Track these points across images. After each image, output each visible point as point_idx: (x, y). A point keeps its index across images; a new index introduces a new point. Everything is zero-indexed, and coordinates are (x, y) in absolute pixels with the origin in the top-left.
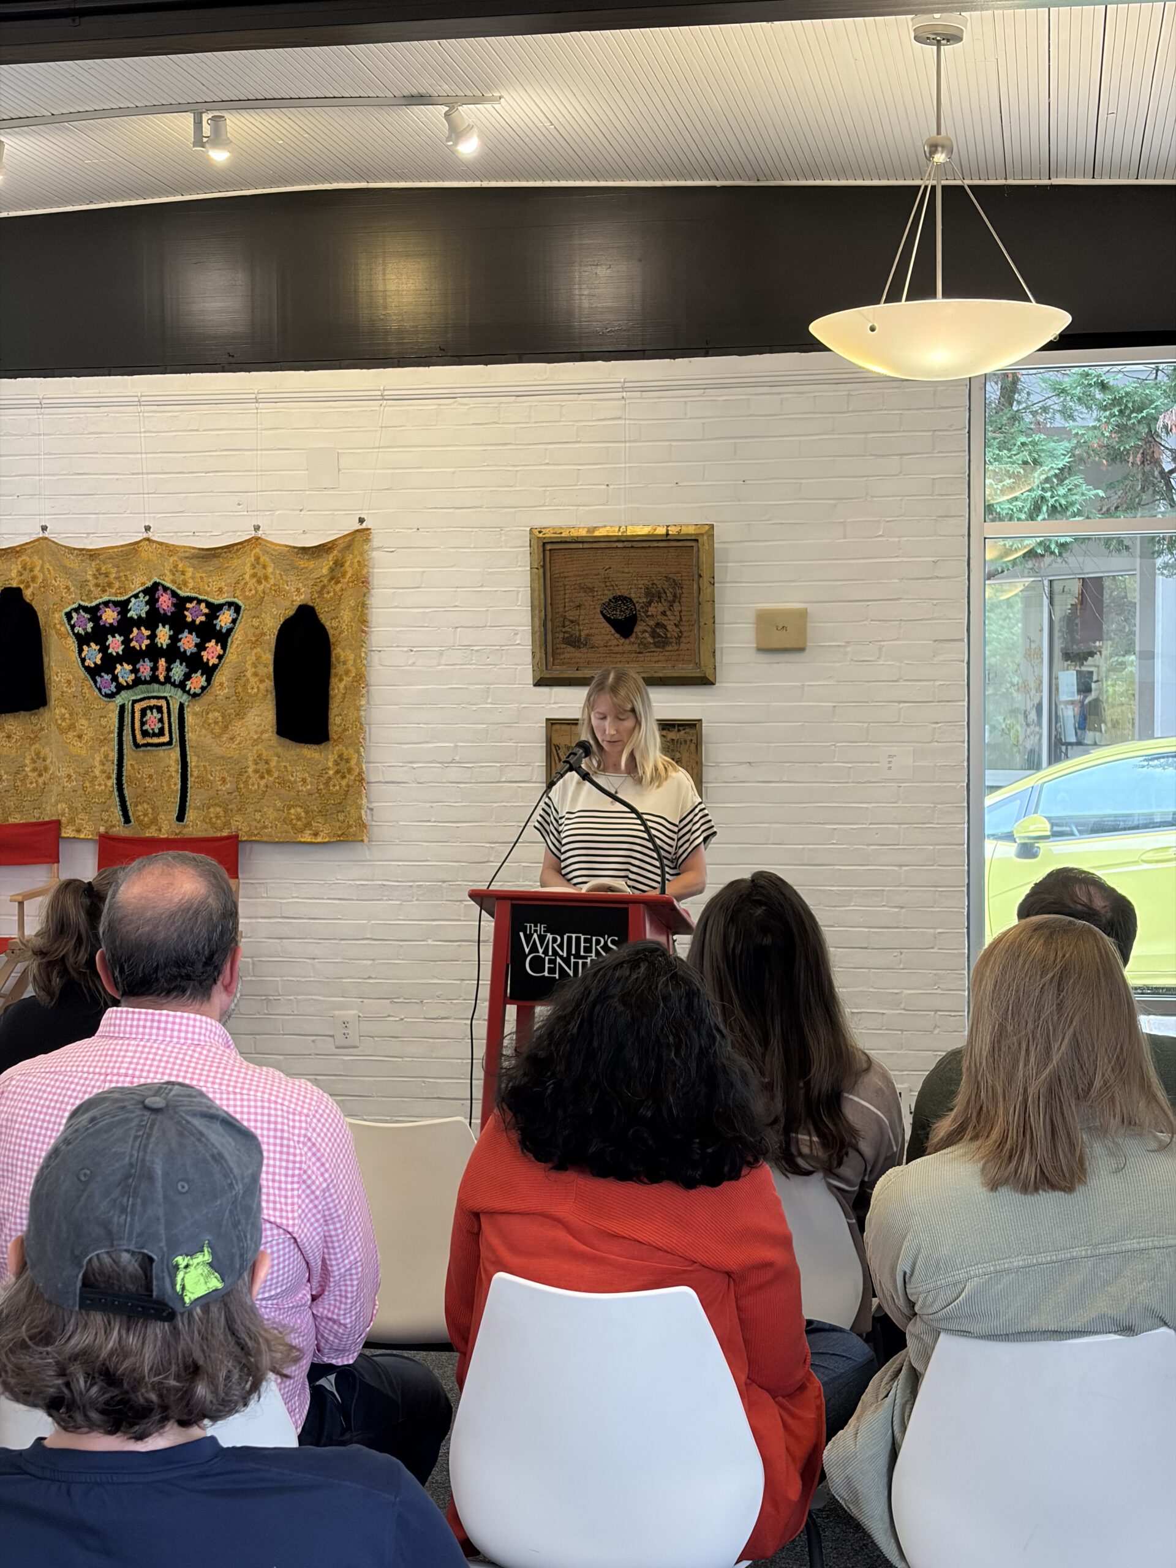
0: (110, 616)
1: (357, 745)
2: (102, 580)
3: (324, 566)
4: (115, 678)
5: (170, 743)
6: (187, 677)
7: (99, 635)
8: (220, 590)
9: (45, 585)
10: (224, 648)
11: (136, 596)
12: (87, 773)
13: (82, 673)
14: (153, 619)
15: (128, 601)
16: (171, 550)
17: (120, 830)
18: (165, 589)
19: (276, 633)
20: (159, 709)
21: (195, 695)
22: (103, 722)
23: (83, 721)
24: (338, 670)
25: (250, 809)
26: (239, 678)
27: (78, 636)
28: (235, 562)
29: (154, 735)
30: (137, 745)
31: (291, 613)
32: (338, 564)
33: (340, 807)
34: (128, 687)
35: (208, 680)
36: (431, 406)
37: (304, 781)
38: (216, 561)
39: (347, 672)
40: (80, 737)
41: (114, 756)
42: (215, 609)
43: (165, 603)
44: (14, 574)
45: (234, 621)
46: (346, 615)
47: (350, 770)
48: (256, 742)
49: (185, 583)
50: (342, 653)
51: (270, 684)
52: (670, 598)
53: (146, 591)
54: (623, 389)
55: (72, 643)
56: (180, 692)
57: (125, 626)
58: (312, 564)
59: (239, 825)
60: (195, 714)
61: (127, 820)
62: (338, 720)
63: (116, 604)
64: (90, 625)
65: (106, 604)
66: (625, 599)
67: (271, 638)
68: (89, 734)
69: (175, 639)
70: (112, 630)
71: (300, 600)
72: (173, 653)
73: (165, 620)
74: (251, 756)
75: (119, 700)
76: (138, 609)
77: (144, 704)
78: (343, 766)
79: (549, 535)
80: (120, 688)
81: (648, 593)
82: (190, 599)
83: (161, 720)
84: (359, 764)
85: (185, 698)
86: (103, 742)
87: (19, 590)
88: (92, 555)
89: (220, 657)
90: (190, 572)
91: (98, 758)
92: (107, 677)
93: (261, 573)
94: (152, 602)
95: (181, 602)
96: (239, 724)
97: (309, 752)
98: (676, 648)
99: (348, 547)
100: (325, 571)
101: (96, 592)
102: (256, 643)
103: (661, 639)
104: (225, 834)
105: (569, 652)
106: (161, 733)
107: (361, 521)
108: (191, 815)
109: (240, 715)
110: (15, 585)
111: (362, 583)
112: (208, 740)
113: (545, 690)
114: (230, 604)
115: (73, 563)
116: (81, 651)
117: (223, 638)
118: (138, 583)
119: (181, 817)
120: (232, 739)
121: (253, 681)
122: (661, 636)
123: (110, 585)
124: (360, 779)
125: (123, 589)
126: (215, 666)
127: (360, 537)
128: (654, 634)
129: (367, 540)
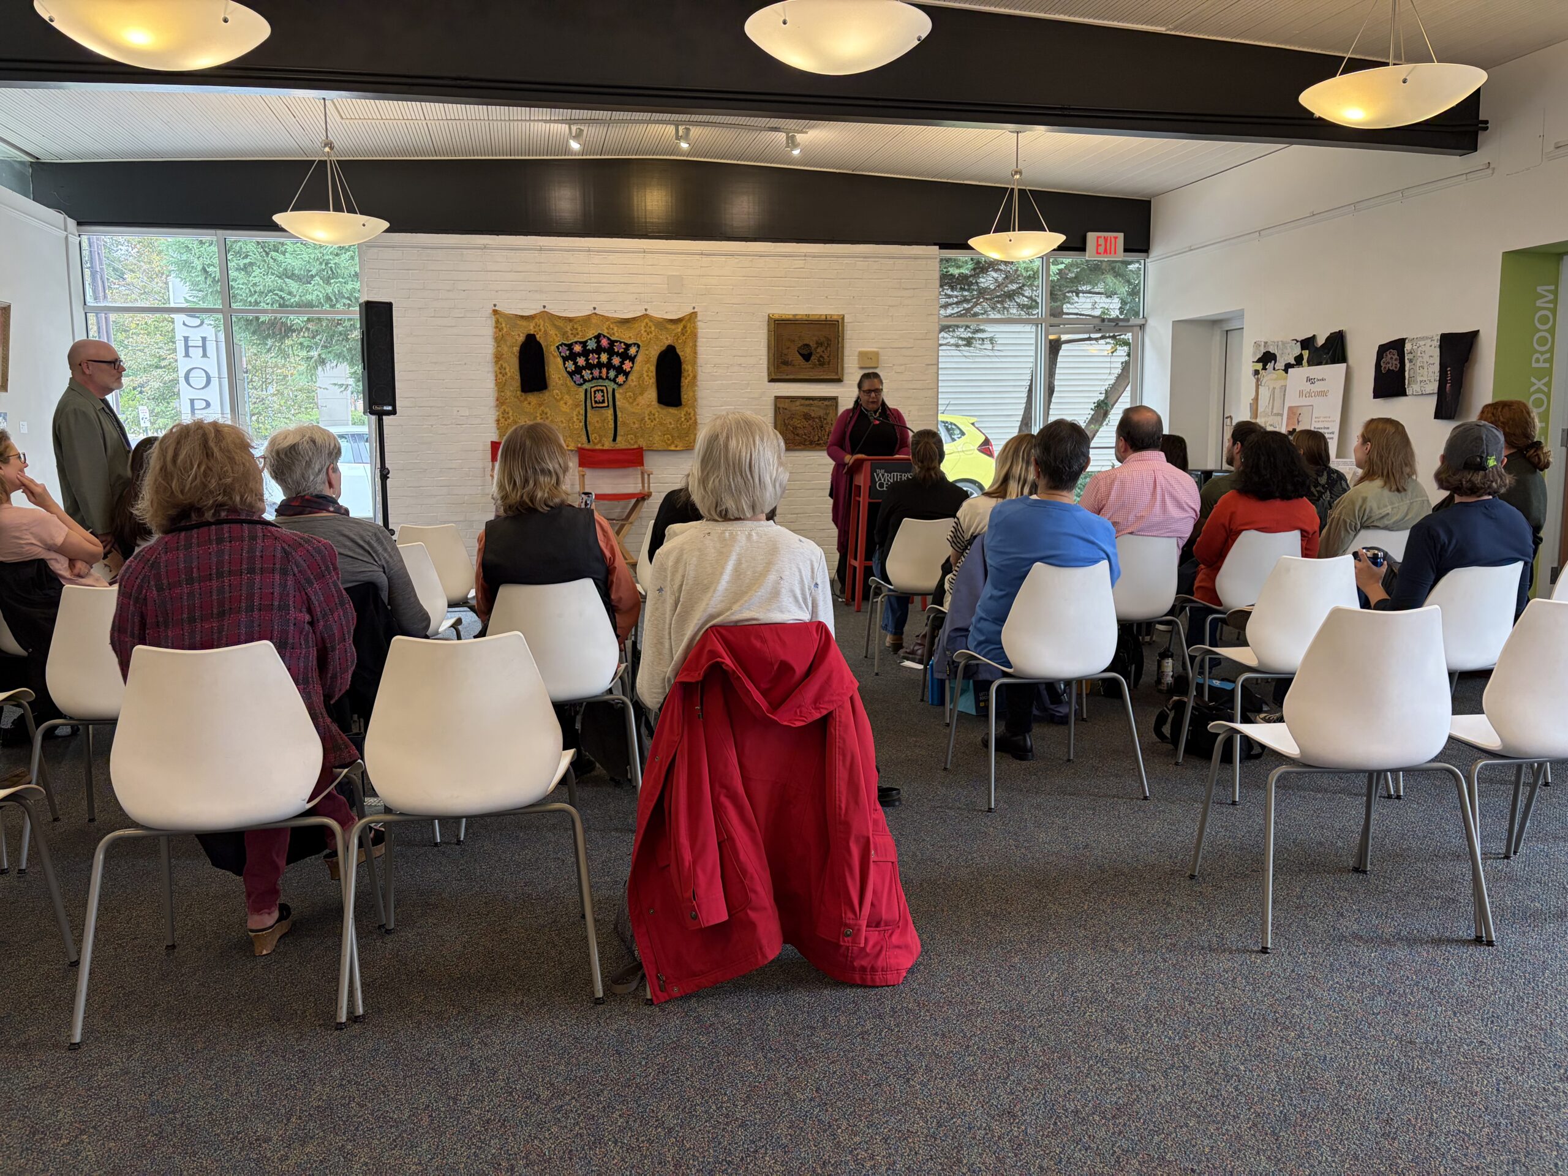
0: (578, 348)
1: (694, 407)
2: (574, 332)
3: (680, 327)
4: (582, 377)
5: (608, 406)
6: (616, 376)
7: (573, 356)
8: (630, 337)
9: (546, 332)
10: (633, 363)
11: (591, 339)
12: (571, 419)
13: (566, 375)
14: (599, 350)
15: (586, 341)
16: (607, 319)
17: (587, 446)
18: (604, 336)
19: (656, 357)
20: (602, 391)
21: (620, 385)
22: (577, 397)
23: (567, 396)
24: (685, 374)
25: (646, 436)
26: (640, 377)
27: (562, 357)
28: (636, 325)
29: (600, 403)
30: (593, 407)
31: (663, 348)
32: (685, 327)
33: (687, 434)
34: (589, 381)
35: (626, 378)
36: (723, 258)
37: (670, 423)
38: (628, 325)
39: (689, 375)
40: (566, 403)
41: (583, 412)
42: (628, 346)
43: (604, 343)
44: (532, 327)
45: (637, 352)
46: (688, 350)
47: (691, 419)
48: (649, 406)
49: (614, 334)
50: (686, 367)
51: (653, 380)
53: (595, 337)
54: (805, 256)
55: (560, 361)
56: (613, 383)
57: (586, 353)
58: (673, 327)
59: (642, 443)
60: (620, 393)
61: (589, 441)
62: (685, 396)
63: (581, 343)
64: (568, 352)
65: (576, 343)
66: (807, 345)
67: (654, 360)
68: (570, 402)
69: (610, 359)
70: (579, 355)
71: (669, 342)
72: (609, 366)
73: (605, 350)
74: (647, 412)
75: (585, 387)
76: (591, 345)
77: (595, 389)
78: (688, 417)
79: (777, 317)
80: (585, 381)
81: (817, 343)
82: (617, 341)
83: (603, 396)
84: (695, 415)
85: (615, 386)
86: (577, 406)
87: (534, 336)
88: (570, 320)
89: (631, 368)
90: (616, 329)
91: (575, 413)
92: (579, 376)
93: (648, 330)
94: (598, 342)
95: (612, 343)
96: (640, 397)
97: (672, 410)
98: (828, 367)
99: (689, 320)
100: (680, 330)
101: (571, 337)
102: (647, 362)
103: (822, 364)
104: (636, 446)
105: (784, 368)
106: (603, 402)
107: (694, 308)
108: (619, 438)
109: (642, 394)
110: (532, 332)
111: (694, 336)
112: (627, 405)
113: (773, 384)
114: (635, 344)
115: (560, 324)
116: (564, 364)
117: (632, 359)
118: (591, 333)
119: (614, 440)
120: (638, 405)
121: (646, 378)
122: (822, 361)
123: (578, 334)
124: (696, 423)
125: (584, 336)
126: (629, 372)
127: (693, 315)
128: (819, 361)
129: (696, 317)
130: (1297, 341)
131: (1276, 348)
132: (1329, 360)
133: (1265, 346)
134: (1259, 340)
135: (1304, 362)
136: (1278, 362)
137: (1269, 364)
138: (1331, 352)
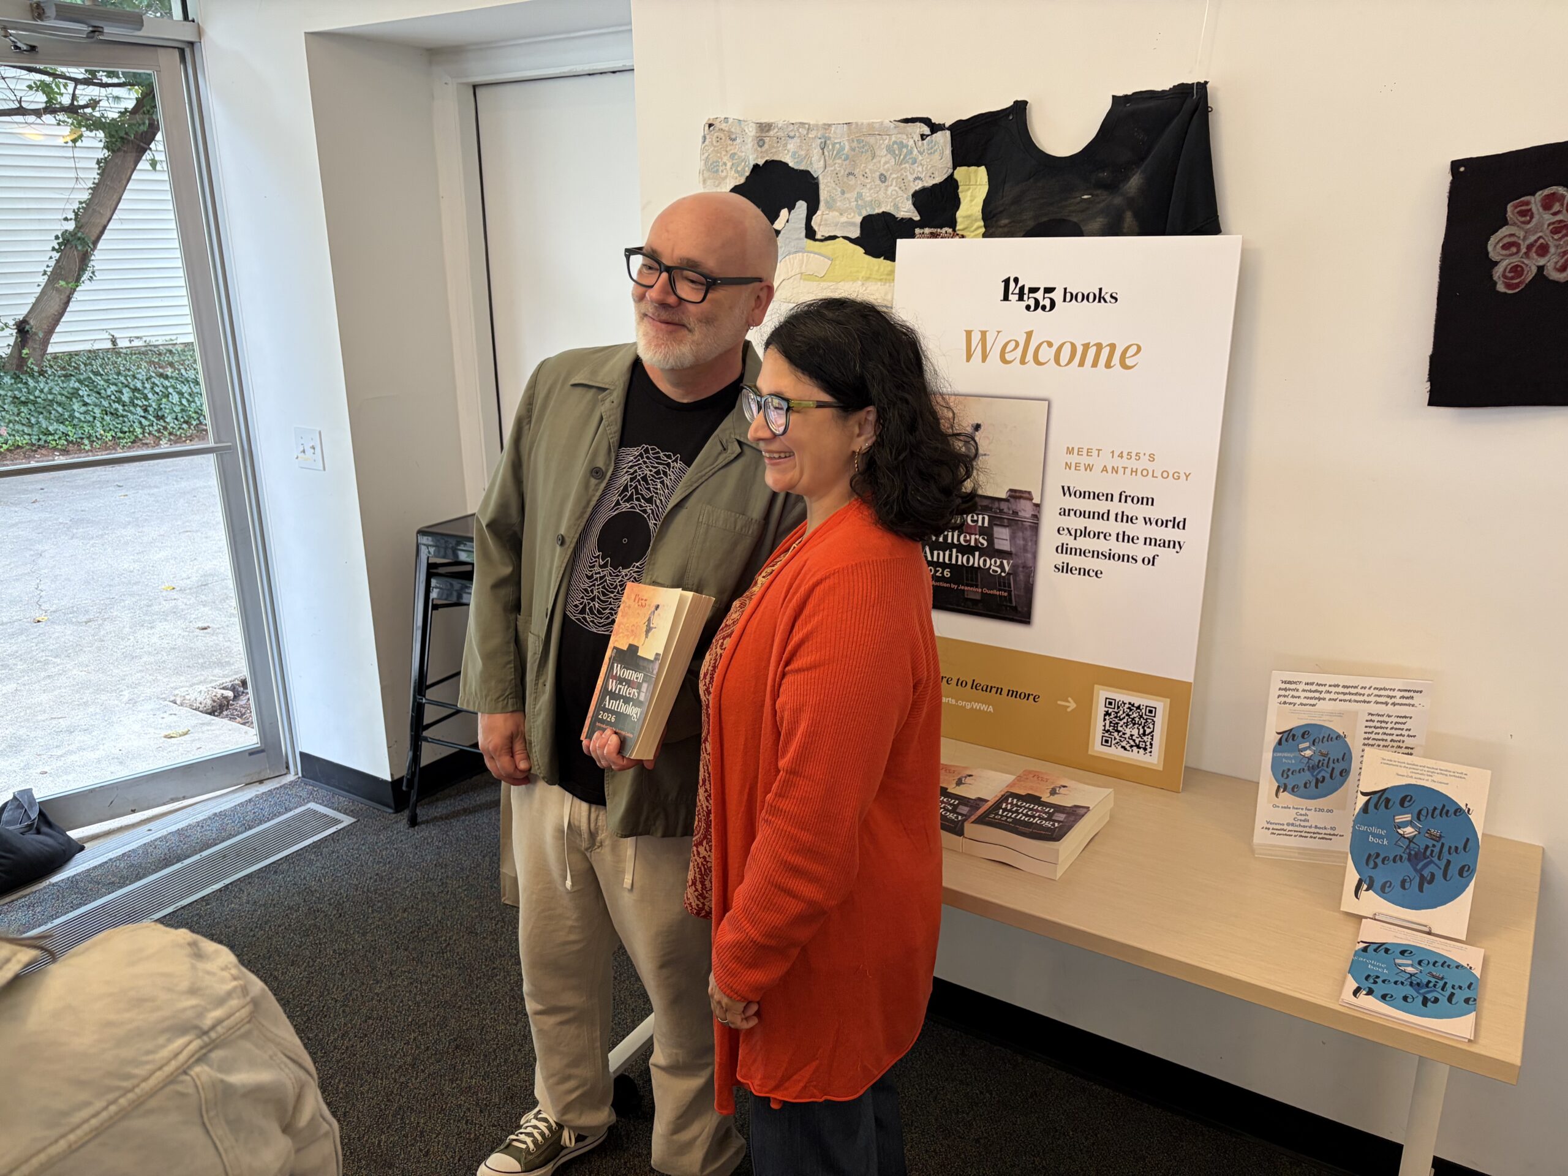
130: (935, 128)
131: (816, 152)
132: (1129, 218)
133: (761, 142)
134: (733, 115)
135: (959, 214)
136: (830, 207)
137: (784, 212)
138: (1135, 182)
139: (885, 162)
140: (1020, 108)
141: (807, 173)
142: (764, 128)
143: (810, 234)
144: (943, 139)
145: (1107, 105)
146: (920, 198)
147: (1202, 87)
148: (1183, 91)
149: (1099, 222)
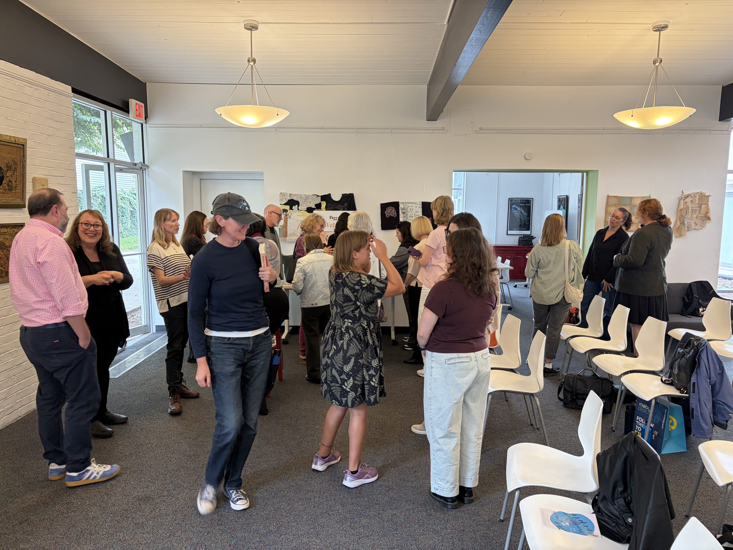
52: (14, 169)
81: (7, 166)
98: (15, 192)
103: (10, 189)
122: (10, 186)
128: (8, 185)
130: (318, 196)
131: (299, 198)
132: (346, 209)
133: (290, 196)
134: (285, 192)
135: (322, 207)
136: (301, 206)
137: (294, 206)
138: (346, 204)
139: (310, 200)
140: (330, 194)
141: (297, 201)
142: (291, 194)
143: (298, 209)
144: (320, 198)
145: (341, 195)
146: (316, 205)
147: (353, 194)
148: (351, 194)
149: (342, 209)
